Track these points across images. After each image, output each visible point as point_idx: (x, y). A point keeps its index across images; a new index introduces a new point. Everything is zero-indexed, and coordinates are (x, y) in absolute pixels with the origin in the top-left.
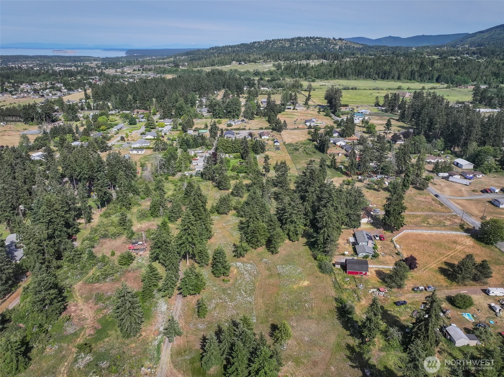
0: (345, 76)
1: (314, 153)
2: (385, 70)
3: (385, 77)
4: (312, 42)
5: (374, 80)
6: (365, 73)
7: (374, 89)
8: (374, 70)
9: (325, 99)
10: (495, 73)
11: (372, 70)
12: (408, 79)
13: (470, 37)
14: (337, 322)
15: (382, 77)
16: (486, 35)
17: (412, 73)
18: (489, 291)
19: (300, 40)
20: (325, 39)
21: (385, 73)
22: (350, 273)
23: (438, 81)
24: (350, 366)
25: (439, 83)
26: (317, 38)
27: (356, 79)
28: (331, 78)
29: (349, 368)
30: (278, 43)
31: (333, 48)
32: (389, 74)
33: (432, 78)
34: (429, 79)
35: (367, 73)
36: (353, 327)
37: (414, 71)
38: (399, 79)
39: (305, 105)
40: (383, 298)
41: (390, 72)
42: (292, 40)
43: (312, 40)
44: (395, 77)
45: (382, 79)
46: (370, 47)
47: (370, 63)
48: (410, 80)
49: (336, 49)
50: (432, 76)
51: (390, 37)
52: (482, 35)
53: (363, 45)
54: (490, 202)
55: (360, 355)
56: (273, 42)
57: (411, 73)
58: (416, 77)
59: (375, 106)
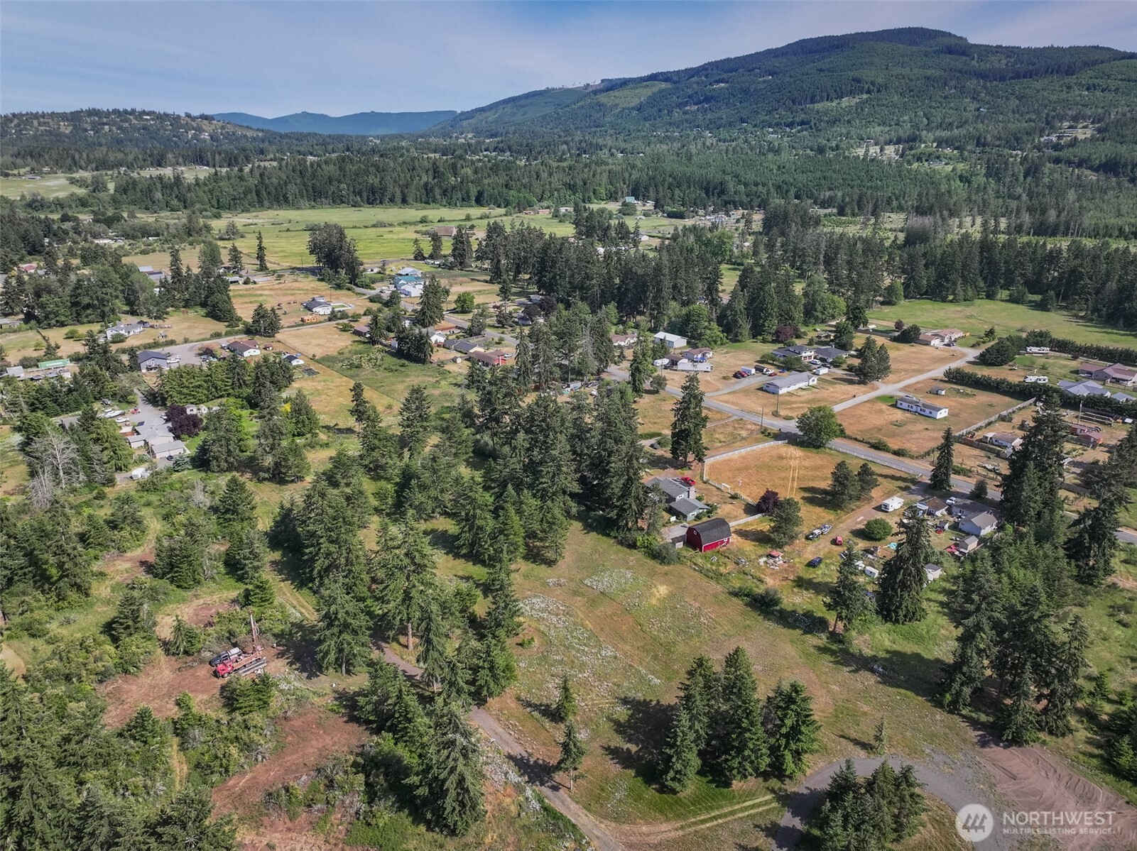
0: (286, 200)
1: (403, 366)
2: (372, 184)
3: (376, 199)
4: (134, 121)
5: (353, 206)
6: (330, 193)
7: (374, 226)
8: (348, 185)
9: (311, 253)
10: (569, 185)
11: (343, 186)
12: (421, 202)
13: (466, 119)
14: (768, 624)
15: (368, 199)
16: (492, 116)
17: (428, 189)
18: (886, 506)
19: (100, 117)
20: (166, 115)
21: (372, 190)
22: (707, 548)
23: (479, 201)
24: (850, 672)
25: (482, 205)
26: (144, 113)
27: (313, 207)
28: (254, 206)
29: (851, 676)
30: (36, 123)
31: (194, 137)
32: (383, 194)
33: (469, 197)
34: (463, 200)
35: (333, 193)
36: (796, 620)
37: (430, 186)
38: (404, 201)
39: (261, 270)
40: (786, 565)
41: (384, 189)
42: (74, 117)
43: (131, 117)
44: (396, 199)
45: (370, 203)
46: (281, 136)
47: (331, 169)
48: (427, 203)
49: (205, 141)
50: (468, 193)
51: (305, 115)
52: (485, 115)
53: (262, 131)
54: (761, 389)
55: (846, 652)
56: (16, 121)
57: (426, 190)
58: (438, 197)
59: (416, 258)
